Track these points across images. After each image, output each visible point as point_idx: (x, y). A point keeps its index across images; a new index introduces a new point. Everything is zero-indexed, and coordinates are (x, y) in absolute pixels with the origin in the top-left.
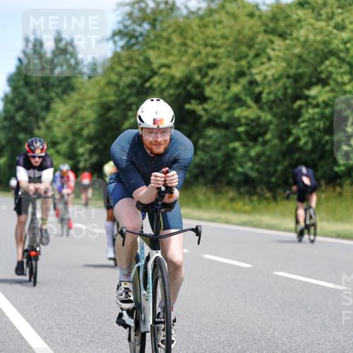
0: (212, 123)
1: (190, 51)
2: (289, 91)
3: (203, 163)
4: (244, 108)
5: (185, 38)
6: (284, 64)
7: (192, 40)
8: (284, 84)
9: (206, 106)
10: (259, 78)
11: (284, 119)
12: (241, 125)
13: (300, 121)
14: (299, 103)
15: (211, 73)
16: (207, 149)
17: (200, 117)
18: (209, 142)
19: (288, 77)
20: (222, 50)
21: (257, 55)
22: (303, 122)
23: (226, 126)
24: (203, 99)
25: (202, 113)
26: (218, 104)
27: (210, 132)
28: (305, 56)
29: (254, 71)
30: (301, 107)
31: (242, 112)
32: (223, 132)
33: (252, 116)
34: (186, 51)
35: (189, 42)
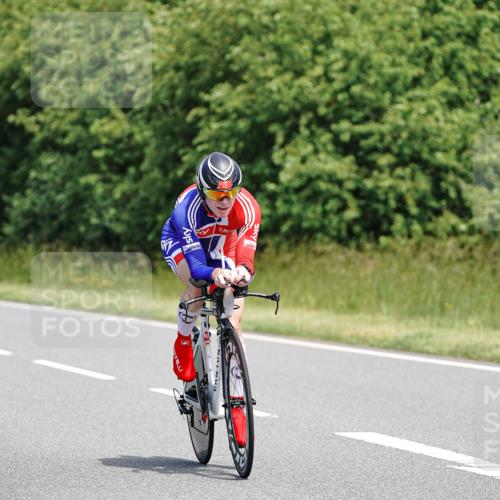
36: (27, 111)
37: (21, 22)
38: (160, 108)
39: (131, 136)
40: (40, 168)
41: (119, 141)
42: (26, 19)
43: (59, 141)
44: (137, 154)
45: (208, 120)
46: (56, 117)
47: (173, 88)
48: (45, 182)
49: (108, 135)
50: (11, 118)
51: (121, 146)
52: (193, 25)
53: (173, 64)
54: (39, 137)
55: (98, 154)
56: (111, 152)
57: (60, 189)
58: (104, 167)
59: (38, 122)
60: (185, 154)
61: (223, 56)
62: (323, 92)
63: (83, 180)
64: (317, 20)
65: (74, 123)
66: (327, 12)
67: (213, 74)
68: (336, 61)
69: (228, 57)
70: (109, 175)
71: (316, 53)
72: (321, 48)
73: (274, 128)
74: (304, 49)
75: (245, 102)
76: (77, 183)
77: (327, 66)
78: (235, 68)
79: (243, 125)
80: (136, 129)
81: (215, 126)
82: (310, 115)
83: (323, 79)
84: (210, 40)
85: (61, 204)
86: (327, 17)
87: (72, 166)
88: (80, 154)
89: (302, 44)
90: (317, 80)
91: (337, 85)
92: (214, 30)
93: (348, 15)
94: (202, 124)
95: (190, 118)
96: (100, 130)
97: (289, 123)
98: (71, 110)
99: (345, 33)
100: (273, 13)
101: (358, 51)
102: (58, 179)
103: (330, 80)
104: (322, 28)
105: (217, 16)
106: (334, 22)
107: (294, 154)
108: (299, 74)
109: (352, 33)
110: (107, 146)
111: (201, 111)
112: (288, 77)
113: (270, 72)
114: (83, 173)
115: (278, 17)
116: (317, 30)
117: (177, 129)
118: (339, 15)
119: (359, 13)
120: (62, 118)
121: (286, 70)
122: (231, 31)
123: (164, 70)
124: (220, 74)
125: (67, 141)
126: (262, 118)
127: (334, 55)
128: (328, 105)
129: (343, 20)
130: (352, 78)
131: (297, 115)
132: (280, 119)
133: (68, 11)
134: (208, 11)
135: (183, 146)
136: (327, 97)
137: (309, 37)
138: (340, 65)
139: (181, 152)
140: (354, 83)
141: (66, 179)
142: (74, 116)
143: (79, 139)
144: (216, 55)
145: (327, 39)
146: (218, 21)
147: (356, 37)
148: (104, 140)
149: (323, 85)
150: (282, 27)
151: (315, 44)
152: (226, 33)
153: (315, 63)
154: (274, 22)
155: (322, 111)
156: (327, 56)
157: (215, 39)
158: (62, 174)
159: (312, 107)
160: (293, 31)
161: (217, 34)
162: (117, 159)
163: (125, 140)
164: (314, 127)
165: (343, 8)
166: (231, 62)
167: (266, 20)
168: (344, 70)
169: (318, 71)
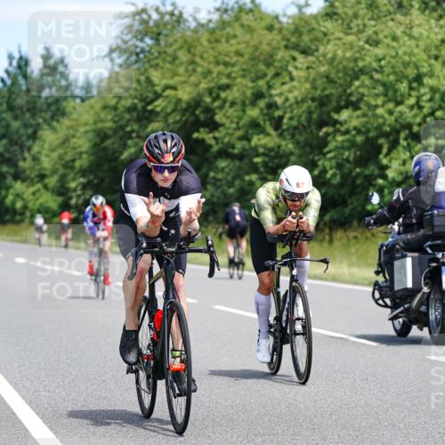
0: (224, 153)
1: (199, 69)
2: (315, 116)
3: (215, 200)
4: (261, 136)
5: (194, 55)
6: (308, 86)
7: (202, 57)
8: (309, 107)
9: (217, 134)
10: (279, 101)
11: (308, 149)
12: (258, 155)
13: (326, 150)
14: (324, 130)
15: (223, 95)
16: (218, 183)
17: (210, 146)
18: (220, 176)
19: (313, 99)
20: (236, 69)
21: (277, 75)
22: (329, 152)
23: (240, 157)
24: (213, 126)
25: (212, 142)
26: (230, 131)
27: (222, 164)
28: (333, 75)
29: (274, 92)
30: (327, 134)
31: (259, 140)
32: (237, 163)
33: (271, 145)
34: (194, 70)
35: (198, 60)
36: (207, 130)
37: (202, 66)
38: (301, 127)
39: (279, 147)
40: (217, 170)
41: (271, 150)
42: (205, 64)
43: (231, 150)
44: (284, 160)
45: (335, 136)
46: (227, 134)
47: (310, 113)
48: (220, 180)
49: (265, 147)
50: (195, 135)
51: (272, 154)
52: (323, 69)
53: (310, 96)
54: (215, 149)
55: (258, 160)
56: (267, 159)
57: (231, 184)
58: (262, 169)
59: (215, 138)
60: (319, 160)
61: (345, 91)
62: (415, 116)
63: (247, 178)
64: (411, 65)
65: (241, 139)
66: (419, 60)
67: (338, 103)
68: (425, 94)
69: (349, 91)
70: (265, 175)
71: (411, 88)
72: (415, 85)
73: (381, 141)
74: (403, 87)
75: (361, 123)
76: (243, 180)
77: (419, 98)
78: (353, 99)
79: (359, 139)
80: (283, 143)
81: (340, 138)
82: (407, 132)
83: (416, 107)
84: (336, 79)
85: (231, 195)
86: (418, 64)
87: (240, 168)
88: (245, 160)
89: (402, 83)
90: (412, 107)
91: (426, 111)
92: (338, 72)
93: (433, 61)
94: (330, 138)
95: (321, 134)
96: (259, 143)
97: (391, 138)
98: (238, 128)
99: (431, 74)
100: (380, 60)
101: (440, 87)
102: (230, 178)
103: (420, 108)
104: (415, 71)
105: (340, 63)
106: (424, 67)
107: (396, 159)
108: (398, 103)
109: (436, 74)
110: (264, 154)
111: (330, 129)
112: (391, 105)
113: (379, 101)
114: (248, 173)
115: (383, 63)
116: (411, 72)
117: (315, 143)
118: (426, 61)
119: (440, 60)
120: (232, 134)
121: (390, 100)
122: (350, 73)
123: (303, 101)
124: (343, 103)
125: (236, 151)
126: (372, 134)
127: (423, 91)
128: (420, 125)
129: (430, 65)
130: (437, 106)
131: (398, 132)
132: (386, 135)
133: (235, 59)
134: (333, 59)
135: (317, 155)
136: (418, 120)
137: (406, 77)
138: (428, 97)
139: (316, 158)
140: (437, 110)
141: (235, 178)
142: (239, 133)
143: (244, 149)
144: (340, 90)
145: (419, 79)
146: (341, 66)
147: (438, 77)
148: (261, 150)
149: (415, 111)
150: (387, 70)
151: (410, 83)
152: (347, 74)
153: (410, 95)
154: (381, 67)
155: (416, 129)
156: (419, 91)
157: (340, 78)
158: (232, 174)
159: (409, 126)
160: (395, 73)
161: (341, 75)
162: (270, 164)
163: (276, 149)
164: (409, 140)
165: (429, 57)
166: (351, 94)
167: (375, 65)
168: (431, 100)
169: (412, 101)
